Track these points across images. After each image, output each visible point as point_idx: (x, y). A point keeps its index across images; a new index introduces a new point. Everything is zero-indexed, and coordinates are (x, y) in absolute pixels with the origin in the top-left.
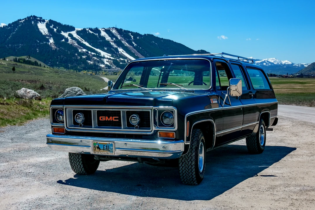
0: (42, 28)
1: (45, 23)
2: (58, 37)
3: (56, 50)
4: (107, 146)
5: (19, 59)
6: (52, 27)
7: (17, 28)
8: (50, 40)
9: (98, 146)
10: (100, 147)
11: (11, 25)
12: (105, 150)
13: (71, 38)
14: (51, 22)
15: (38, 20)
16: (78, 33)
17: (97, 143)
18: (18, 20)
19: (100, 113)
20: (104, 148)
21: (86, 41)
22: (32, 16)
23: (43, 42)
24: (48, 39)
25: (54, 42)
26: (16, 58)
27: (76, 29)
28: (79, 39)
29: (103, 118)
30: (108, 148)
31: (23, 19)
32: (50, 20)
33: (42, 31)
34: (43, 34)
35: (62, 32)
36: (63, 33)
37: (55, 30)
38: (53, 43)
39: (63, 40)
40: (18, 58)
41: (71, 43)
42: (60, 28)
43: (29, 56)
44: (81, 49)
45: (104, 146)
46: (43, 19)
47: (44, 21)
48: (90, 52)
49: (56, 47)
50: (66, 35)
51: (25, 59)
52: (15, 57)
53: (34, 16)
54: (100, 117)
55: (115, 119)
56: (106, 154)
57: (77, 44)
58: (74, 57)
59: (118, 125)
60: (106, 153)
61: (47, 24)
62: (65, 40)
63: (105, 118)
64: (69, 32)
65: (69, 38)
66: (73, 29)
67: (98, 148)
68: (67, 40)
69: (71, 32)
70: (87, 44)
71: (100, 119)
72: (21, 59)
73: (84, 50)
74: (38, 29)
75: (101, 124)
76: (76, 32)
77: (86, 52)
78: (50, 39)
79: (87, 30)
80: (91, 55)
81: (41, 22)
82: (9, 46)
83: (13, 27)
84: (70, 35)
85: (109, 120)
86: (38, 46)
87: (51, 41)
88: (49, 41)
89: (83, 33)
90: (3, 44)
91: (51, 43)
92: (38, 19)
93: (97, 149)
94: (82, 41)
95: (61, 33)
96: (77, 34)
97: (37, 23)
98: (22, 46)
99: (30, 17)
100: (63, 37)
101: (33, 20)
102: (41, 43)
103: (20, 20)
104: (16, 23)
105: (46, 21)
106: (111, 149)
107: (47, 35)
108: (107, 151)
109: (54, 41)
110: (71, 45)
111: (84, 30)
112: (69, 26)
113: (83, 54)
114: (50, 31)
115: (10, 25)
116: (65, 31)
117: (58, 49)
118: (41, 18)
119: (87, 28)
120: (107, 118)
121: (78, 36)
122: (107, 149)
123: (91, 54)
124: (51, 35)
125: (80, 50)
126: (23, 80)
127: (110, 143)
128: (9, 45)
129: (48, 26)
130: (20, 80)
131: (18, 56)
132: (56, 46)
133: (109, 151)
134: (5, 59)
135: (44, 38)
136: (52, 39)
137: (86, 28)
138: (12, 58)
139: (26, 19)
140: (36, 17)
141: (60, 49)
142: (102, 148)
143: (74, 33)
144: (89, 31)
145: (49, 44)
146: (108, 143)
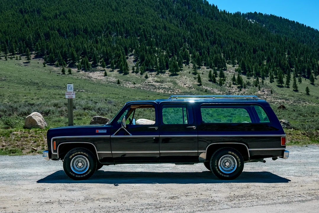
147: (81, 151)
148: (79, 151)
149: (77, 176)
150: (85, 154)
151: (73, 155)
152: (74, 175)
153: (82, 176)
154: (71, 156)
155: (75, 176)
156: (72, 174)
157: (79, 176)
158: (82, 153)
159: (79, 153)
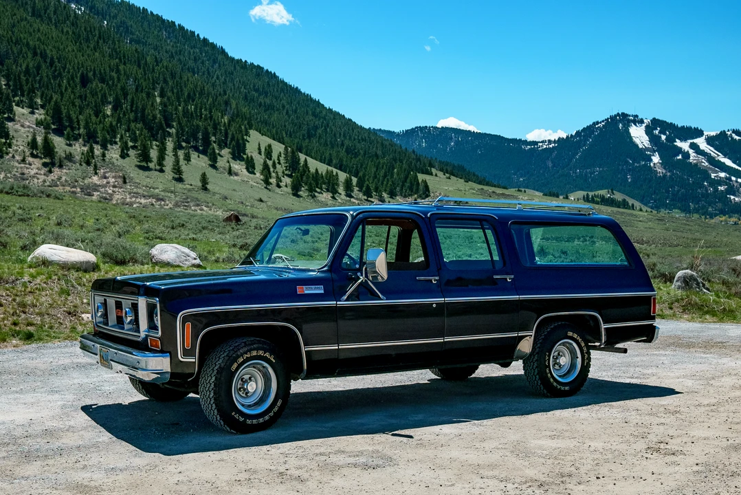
0: (639, 135)
1: (644, 125)
2: (668, 151)
3: (665, 176)
5: (592, 196)
6: (657, 132)
7: (590, 138)
8: (653, 158)
11: (581, 133)
13: (696, 152)
14: (655, 123)
15: (630, 121)
16: (710, 141)
18: (594, 123)
21: (725, 156)
22: (618, 113)
23: (639, 162)
24: (650, 155)
25: (660, 161)
26: (588, 194)
27: (705, 133)
28: (712, 153)
31: (603, 121)
32: (654, 119)
33: (637, 141)
34: (640, 147)
35: (677, 140)
36: (678, 143)
37: (663, 137)
38: (659, 163)
39: (680, 157)
40: (591, 194)
41: (695, 162)
42: (673, 132)
43: (612, 190)
44: (716, 172)
46: (640, 117)
47: (642, 122)
48: (733, 178)
49: (664, 171)
50: (685, 146)
51: (603, 196)
52: (585, 193)
53: (623, 114)
57: (707, 164)
58: (700, 188)
61: (647, 127)
62: (682, 156)
64: (692, 141)
65: (691, 151)
66: (698, 133)
68: (687, 155)
69: (695, 141)
70: (728, 162)
72: (597, 196)
73: (723, 175)
74: (631, 138)
76: (706, 139)
77: (726, 178)
78: (654, 155)
79: (729, 133)
80: (735, 184)
81: (636, 125)
82: (576, 173)
83: (584, 136)
84: (694, 146)
86: (629, 170)
87: (656, 159)
88: (651, 160)
89: (720, 141)
90: (565, 169)
91: (654, 164)
92: (631, 118)
94: (718, 155)
95: (675, 144)
96: (708, 144)
97: (629, 126)
98: (600, 172)
99: (616, 116)
100: (679, 150)
101: (620, 121)
102: (636, 164)
103: (598, 123)
104: (589, 130)
105: (645, 121)
107: (647, 149)
109: (661, 159)
110: (696, 165)
111: (723, 134)
112: (691, 128)
113: (720, 182)
114: (654, 139)
115: (578, 133)
116: (684, 139)
117: (668, 174)
118: (637, 116)
119: (728, 131)
121: (709, 147)
123: (737, 182)
124: (655, 148)
125: (713, 176)
126: (592, 237)
128: (576, 170)
129: (649, 131)
130: (587, 236)
131: (591, 191)
132: (665, 168)
134: (567, 198)
135: (643, 155)
136: (658, 156)
137: (726, 130)
138: (581, 194)
139: (607, 120)
140: (627, 115)
141: (673, 174)
143: (701, 142)
144: (733, 135)
145: (652, 165)
147: (257, 349)
148: (254, 349)
149: (249, 422)
150: (267, 355)
151: (241, 360)
152: (242, 419)
153: (261, 420)
154: (235, 365)
155: (245, 421)
156: (237, 416)
157: (255, 421)
158: (261, 353)
159: (254, 353)
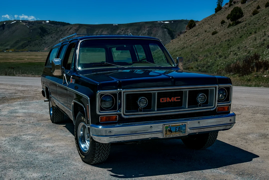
4: (179, 128)
9: (170, 129)
10: (172, 130)
12: (177, 132)
17: (169, 126)
19: (161, 95)
20: (176, 130)
29: (164, 100)
30: (180, 129)
45: (176, 128)
54: (161, 99)
55: (177, 99)
56: (178, 136)
59: (179, 105)
60: (178, 134)
63: (167, 99)
67: (170, 131)
71: (161, 101)
75: (161, 106)
85: (170, 101)
93: (168, 132)
106: (184, 130)
108: (179, 132)
120: (168, 100)
122: (179, 131)
127: (183, 124)
133: (181, 132)
142: (173, 130)
146: (181, 124)
